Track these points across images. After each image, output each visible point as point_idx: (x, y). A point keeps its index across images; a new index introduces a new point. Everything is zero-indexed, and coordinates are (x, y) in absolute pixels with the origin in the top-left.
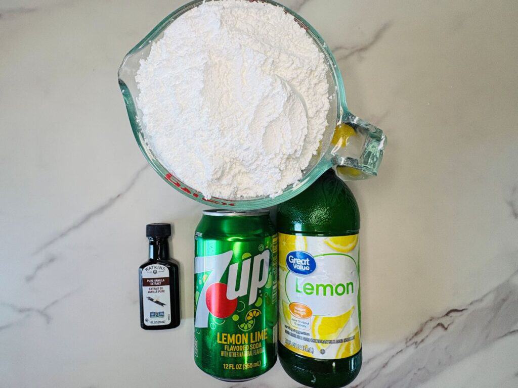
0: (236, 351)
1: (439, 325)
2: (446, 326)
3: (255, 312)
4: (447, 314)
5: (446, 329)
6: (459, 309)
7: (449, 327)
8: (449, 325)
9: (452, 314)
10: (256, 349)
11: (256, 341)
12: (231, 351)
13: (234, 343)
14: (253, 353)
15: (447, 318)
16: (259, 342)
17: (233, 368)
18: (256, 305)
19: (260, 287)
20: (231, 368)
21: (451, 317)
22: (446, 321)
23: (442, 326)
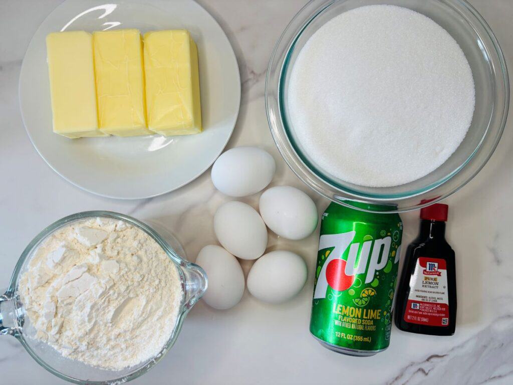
0: (349, 322)
1: (419, 370)
2: (427, 372)
3: (370, 291)
4: (428, 360)
5: (427, 374)
6: (440, 354)
7: (430, 372)
8: (429, 371)
9: (432, 360)
10: (367, 325)
11: (368, 318)
12: (345, 321)
13: (347, 315)
14: (364, 328)
15: (428, 364)
16: (371, 320)
17: (345, 338)
18: (372, 284)
19: (377, 269)
20: (343, 337)
21: (432, 362)
22: (426, 366)
23: (423, 371)
